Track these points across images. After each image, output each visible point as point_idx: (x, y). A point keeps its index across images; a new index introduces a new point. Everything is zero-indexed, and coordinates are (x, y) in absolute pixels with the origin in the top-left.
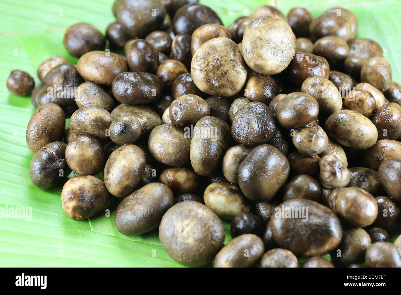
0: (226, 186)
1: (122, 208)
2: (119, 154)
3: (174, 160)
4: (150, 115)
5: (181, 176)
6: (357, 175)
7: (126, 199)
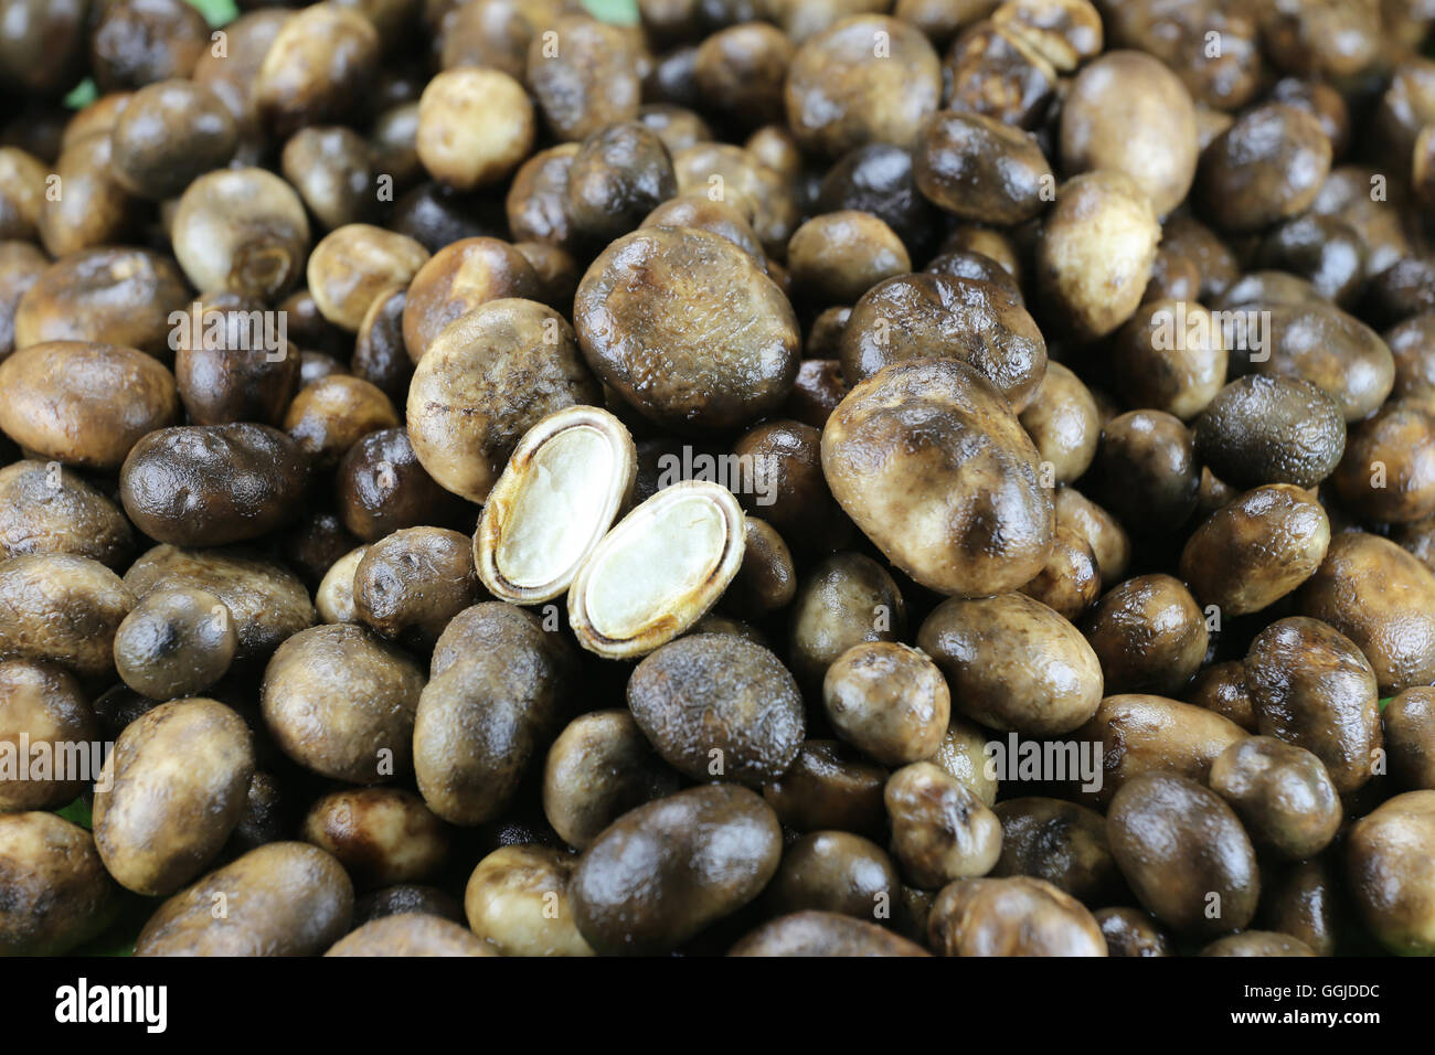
0: (548, 861)
1: (159, 938)
2: (153, 736)
3: (357, 760)
4: (271, 587)
5: (385, 822)
6: (1028, 828)
7: (174, 903)
